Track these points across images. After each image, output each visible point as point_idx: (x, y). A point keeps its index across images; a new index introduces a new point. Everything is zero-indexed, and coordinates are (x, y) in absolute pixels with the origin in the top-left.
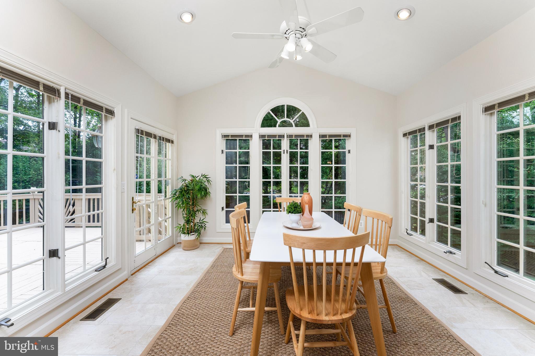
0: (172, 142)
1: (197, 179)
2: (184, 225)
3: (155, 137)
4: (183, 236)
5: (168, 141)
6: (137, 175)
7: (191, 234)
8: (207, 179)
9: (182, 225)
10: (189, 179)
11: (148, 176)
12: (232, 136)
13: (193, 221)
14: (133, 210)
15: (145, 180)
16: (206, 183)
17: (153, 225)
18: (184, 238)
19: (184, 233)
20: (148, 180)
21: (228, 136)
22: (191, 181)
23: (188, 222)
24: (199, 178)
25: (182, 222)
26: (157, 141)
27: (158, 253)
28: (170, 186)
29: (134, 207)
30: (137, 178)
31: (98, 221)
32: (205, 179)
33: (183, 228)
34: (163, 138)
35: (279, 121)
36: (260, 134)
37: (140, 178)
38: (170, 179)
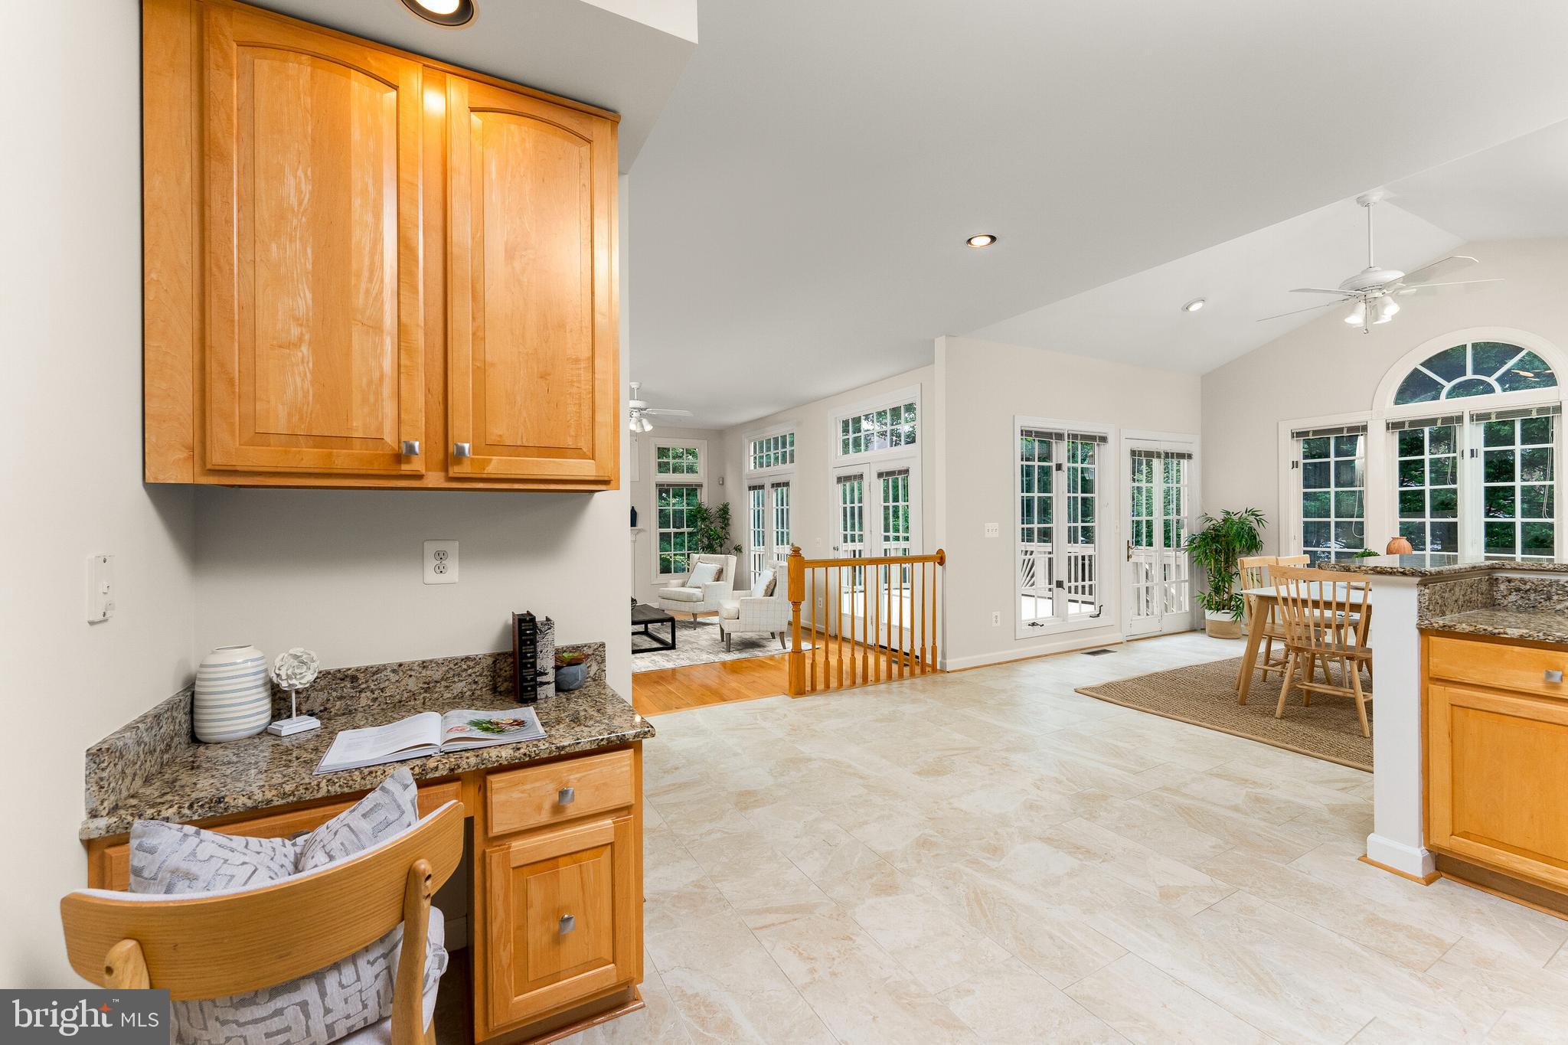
0: (1190, 456)
1: (1236, 518)
2: (1210, 595)
3: (1159, 456)
4: (1208, 612)
5: (1181, 456)
6: (1133, 511)
7: (1223, 611)
8: (1257, 518)
9: (1207, 595)
10: (1219, 517)
11: (1150, 514)
12: (1315, 432)
13: (1227, 590)
14: (1128, 557)
15: (1144, 518)
16: (1254, 525)
17: (1157, 584)
18: (1211, 616)
19: (1210, 609)
20: (1149, 518)
21: (1306, 433)
22: (1223, 520)
23: (1217, 590)
24: (1239, 515)
25: (1208, 590)
26: (1162, 460)
27: (1165, 631)
28: (1186, 529)
29: (1130, 553)
30: (1133, 516)
31: (1091, 594)
32: (1252, 518)
33: (1208, 601)
34: (1172, 454)
35: (1448, 386)
36: (1388, 421)
37: (1138, 515)
38: (1186, 518)
